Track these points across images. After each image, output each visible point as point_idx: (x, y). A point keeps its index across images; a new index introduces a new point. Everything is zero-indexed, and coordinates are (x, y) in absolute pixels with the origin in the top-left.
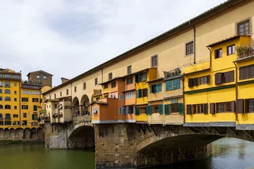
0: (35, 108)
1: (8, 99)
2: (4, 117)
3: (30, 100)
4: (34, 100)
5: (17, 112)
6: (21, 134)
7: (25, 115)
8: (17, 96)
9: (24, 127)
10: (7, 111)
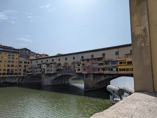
0: (25, 66)
1: (13, 62)
2: (10, 71)
3: (23, 62)
4: (25, 62)
5: (16, 68)
6: (17, 79)
7: (20, 70)
8: (17, 61)
9: (19, 76)
10: (12, 68)
